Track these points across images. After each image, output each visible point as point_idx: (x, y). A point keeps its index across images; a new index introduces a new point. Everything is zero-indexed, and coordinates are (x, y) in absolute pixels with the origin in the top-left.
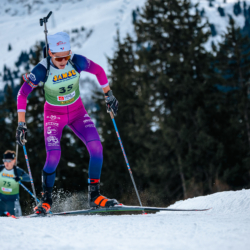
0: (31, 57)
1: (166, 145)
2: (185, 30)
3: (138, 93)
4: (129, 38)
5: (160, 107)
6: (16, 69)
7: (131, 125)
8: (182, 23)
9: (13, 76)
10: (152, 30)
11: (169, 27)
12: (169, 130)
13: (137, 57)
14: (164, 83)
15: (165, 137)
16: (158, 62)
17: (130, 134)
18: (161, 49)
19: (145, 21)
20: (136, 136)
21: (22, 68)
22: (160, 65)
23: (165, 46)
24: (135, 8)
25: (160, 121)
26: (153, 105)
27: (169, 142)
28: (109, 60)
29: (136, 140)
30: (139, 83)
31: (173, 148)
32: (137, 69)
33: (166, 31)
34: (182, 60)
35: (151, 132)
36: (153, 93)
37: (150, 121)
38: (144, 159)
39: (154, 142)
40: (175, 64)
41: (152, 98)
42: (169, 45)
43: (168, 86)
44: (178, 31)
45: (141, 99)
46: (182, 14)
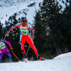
0: (12, 17)
1: (51, 39)
2: (54, 8)
3: (43, 26)
4: (39, 11)
5: (49, 29)
6: (9, 21)
7: (41, 34)
8: (53, 6)
9: (8, 23)
10: (45, 8)
11: (50, 7)
12: (52, 35)
13: (41, 16)
14: (49, 22)
15: (51, 37)
16: (47, 17)
17: (41, 37)
18: (48, 13)
19: (43, 6)
20: (43, 37)
22: (48, 18)
23: (49, 12)
24: (40, 3)
25: (49, 33)
26: (47, 29)
27: (52, 38)
28: (34, 17)
29: (43, 38)
30: (42, 23)
31: (53, 40)
32: (42, 19)
33: (49, 8)
34: (54, 16)
35: (47, 36)
36: (47, 25)
37: (46, 33)
38: (45, 43)
39: (48, 39)
40: (52, 17)
41: (46, 27)
42: (50, 12)
43: (50, 23)
44: (52, 8)
45: (43, 27)
46: (53, 3)
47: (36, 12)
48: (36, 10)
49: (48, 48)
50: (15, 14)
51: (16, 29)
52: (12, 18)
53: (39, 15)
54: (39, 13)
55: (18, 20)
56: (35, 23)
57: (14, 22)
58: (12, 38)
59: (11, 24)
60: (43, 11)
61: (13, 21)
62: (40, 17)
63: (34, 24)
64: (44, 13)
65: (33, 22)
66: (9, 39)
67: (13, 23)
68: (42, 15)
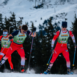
47: (75, 17)
48: (75, 15)
50: (52, 18)
51: (51, 35)
52: (47, 22)
55: (54, 25)
56: (73, 30)
58: (45, 44)
65: (71, 29)
66: (41, 46)
67: (47, 28)
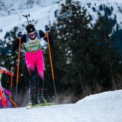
0: (11, 34)
1: (74, 70)
2: (79, 19)
3: (60, 48)
4: (54, 24)
5: (70, 53)
6: (4, 40)
7: (58, 62)
8: (78, 16)
9: (3, 43)
11: (72, 18)
12: (75, 63)
13: (58, 32)
14: (71, 43)
15: (73, 67)
16: (68, 33)
17: (58, 66)
20: (60, 67)
21: (7, 39)
22: (69, 35)
24: (56, 10)
25: (70, 60)
26: (67, 53)
27: (75, 69)
29: (60, 69)
30: (60, 43)
31: (77, 71)
32: (59, 37)
33: (71, 20)
34: (79, 32)
35: (67, 65)
36: (67, 47)
37: (66, 60)
38: (64, 77)
39: (68, 69)
40: (76, 34)
41: (66, 50)
42: (72, 26)
43: (73, 44)
44: (76, 20)
45: (61, 50)
46: (78, 12)
49: (70, 85)
53: (54, 31)
54: (55, 28)
57: (13, 42)
59: (8, 44)
60: (62, 24)
61: (12, 39)
62: (57, 34)
63: (45, 46)
64: (62, 28)
68: (60, 30)
